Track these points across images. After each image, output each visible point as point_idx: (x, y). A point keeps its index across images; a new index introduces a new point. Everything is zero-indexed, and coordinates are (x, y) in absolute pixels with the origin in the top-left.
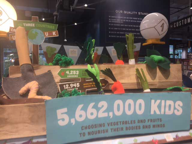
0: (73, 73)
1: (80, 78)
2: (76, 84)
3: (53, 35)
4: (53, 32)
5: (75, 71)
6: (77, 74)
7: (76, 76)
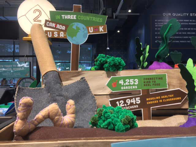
0: (129, 82)
1: (141, 90)
2: (135, 100)
3: (100, 31)
4: (100, 27)
5: (133, 80)
6: (135, 83)
7: (134, 87)
